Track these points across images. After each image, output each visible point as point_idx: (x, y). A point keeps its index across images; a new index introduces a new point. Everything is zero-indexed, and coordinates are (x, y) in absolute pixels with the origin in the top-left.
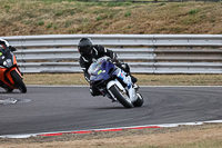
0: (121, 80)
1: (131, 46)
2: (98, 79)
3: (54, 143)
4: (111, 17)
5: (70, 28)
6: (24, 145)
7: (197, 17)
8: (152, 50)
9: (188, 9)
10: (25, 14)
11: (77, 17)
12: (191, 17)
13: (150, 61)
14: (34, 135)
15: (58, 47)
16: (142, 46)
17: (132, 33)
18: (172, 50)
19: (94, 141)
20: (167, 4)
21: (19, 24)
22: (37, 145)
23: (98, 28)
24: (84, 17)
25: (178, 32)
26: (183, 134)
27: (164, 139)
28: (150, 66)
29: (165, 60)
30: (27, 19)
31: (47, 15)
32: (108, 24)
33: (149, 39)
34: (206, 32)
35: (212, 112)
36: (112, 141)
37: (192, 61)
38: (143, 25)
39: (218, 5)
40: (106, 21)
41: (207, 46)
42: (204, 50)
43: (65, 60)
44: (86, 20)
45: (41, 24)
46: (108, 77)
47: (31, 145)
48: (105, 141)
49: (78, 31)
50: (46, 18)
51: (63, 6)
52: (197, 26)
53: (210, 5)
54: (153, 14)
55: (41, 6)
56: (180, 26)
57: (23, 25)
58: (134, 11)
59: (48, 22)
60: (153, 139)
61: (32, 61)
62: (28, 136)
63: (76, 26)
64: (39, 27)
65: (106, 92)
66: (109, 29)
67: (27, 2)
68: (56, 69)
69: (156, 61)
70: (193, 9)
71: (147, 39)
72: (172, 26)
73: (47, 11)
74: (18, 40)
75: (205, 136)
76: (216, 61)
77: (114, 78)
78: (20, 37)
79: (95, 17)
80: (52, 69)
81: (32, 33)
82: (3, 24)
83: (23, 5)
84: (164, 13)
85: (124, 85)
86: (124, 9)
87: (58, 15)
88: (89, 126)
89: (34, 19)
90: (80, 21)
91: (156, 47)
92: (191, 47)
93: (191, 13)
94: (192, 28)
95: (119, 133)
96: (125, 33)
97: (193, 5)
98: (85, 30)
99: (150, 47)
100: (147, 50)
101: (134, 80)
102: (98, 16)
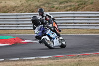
0: (49, 36)
1: (93, 17)
3: (60, 60)
4: (85, 4)
5: (66, 9)
6: (46, 61)
10: (46, 3)
11: (69, 4)
14: (51, 57)
15: (61, 17)
17: (94, 11)
19: (77, 59)
21: (43, 7)
22: (52, 61)
23: (79, 9)
24: (73, 4)
30: (47, 5)
32: (83, 7)
36: (85, 59)
40: (82, 6)
43: (64, 23)
44: (73, 6)
45: (53, 7)
47: (49, 61)
48: (82, 59)
49: (70, 10)
50: (55, 4)
57: (45, 8)
58: (94, 1)
59: (56, 6)
62: (48, 57)
63: (69, 8)
64: (52, 9)
66: (83, 10)
73: (56, 1)
79: (77, 4)
81: (49, 11)
82: (36, 7)
85: (51, 38)
86: (90, 0)
87: (61, 3)
88: (75, 53)
89: (50, 5)
90: (70, 6)
95: (88, 56)
96: (91, 11)
98: (73, 10)
102: (79, 3)
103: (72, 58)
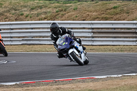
0: (76, 48)
1: (77, 28)
2: (63, 48)
3: (30, 88)
4: (65, 10)
5: (40, 17)
6: (12, 89)
7: (118, 10)
8: (91, 31)
9: (113, 6)
10: (12, 9)
11: (44, 10)
12: (115, 10)
13: (89, 37)
14: (18, 83)
15: (32, 29)
16: (84, 28)
17: (78, 20)
18: (103, 30)
19: (55, 87)
20: (100, 2)
21: (8, 15)
22: (20, 89)
23: (57, 17)
24: (48, 10)
25: (106, 20)
26: (109, 82)
27: (98, 85)
28: (89, 41)
29: (98, 37)
30: (13, 12)
31: (25, 9)
32: (63, 15)
33: (89, 24)
34: (124, 20)
35: (128, 68)
36: (66, 86)
37: (115, 37)
38: (84, 15)
39: (131, 3)
40: (62, 13)
41: (125, 28)
42: (123, 31)
43: (37, 37)
44: (50, 12)
45: (22, 15)
46: (69, 47)
47: (16, 89)
48: (62, 86)
49: (45, 19)
50: (25, 11)
51: (35, 3)
52: (118, 16)
53: (126, 3)
54: (91, 9)
55: (22, 3)
56: (108, 16)
57: (11, 15)
58: (79, 7)
59: (26, 13)
60: (91, 85)
61: (16, 37)
62: (14, 83)
63: (43, 16)
64: (21, 17)
65: (68, 56)
66: (64, 18)
67: (13, 2)
68: (31, 42)
69: (93, 37)
70: (115, 5)
71: (87, 24)
72: (103, 16)
73: (25, 7)
74: (8, 24)
75: (123, 83)
76: (130, 37)
77: (73, 47)
78: (9, 23)
79: (55, 10)
80: (29, 42)
81: (16, 20)
83: (11, 3)
84: (98, 8)
85: (79, 51)
86: (73, 5)
87: (32, 9)
88: (51, 77)
89: (17, 12)
90: (46, 13)
91: (93, 29)
92: (115, 29)
93: (114, 8)
94: (115, 17)
95: (70, 82)
96: (73, 20)
97: (116, 3)
98: (49, 18)
99: (89, 28)
100: (87, 30)
101: (84, 49)
102: (57, 10)
103: (47, 84)
